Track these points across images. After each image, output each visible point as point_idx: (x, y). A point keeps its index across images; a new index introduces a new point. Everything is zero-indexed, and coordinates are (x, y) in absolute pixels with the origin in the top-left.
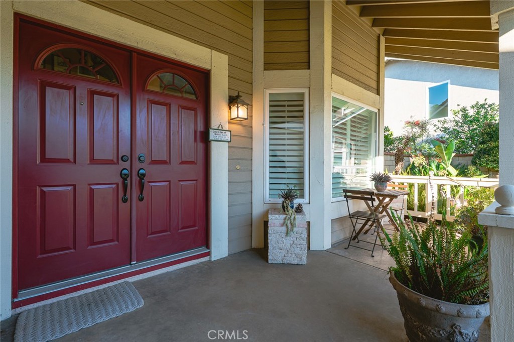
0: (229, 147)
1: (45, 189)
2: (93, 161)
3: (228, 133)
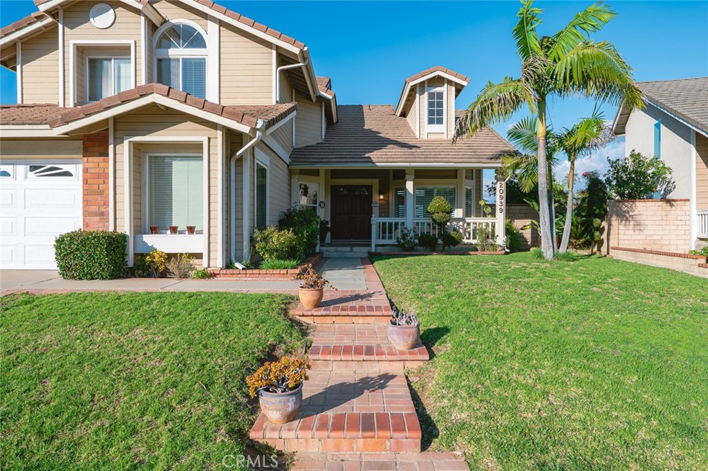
0: (379, 207)
3: (378, 204)
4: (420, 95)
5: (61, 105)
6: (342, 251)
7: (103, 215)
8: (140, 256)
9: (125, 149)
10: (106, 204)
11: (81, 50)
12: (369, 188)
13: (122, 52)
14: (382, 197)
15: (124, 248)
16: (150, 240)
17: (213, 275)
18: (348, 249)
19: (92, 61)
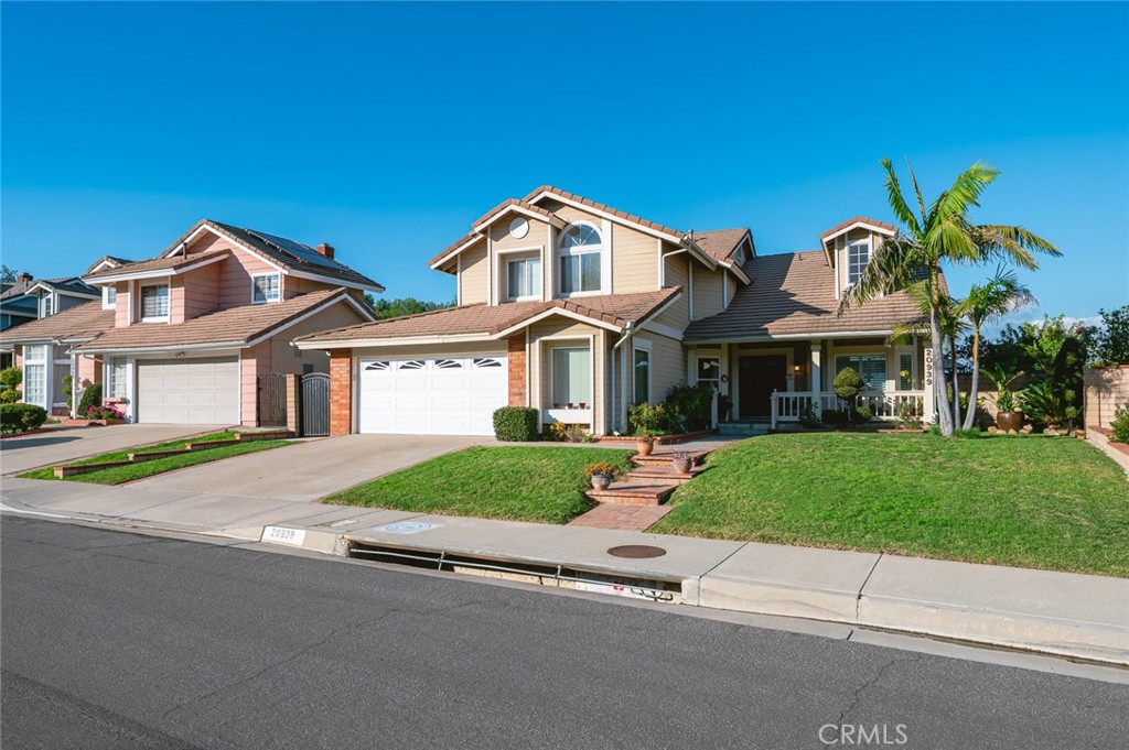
4: (839, 250)
5: (489, 304)
6: (741, 428)
7: (521, 395)
8: (546, 426)
9: (536, 346)
10: (524, 387)
11: (503, 257)
12: (783, 358)
13: (534, 254)
14: (797, 368)
15: (536, 419)
16: (553, 413)
17: (597, 440)
18: (747, 426)
19: (511, 264)
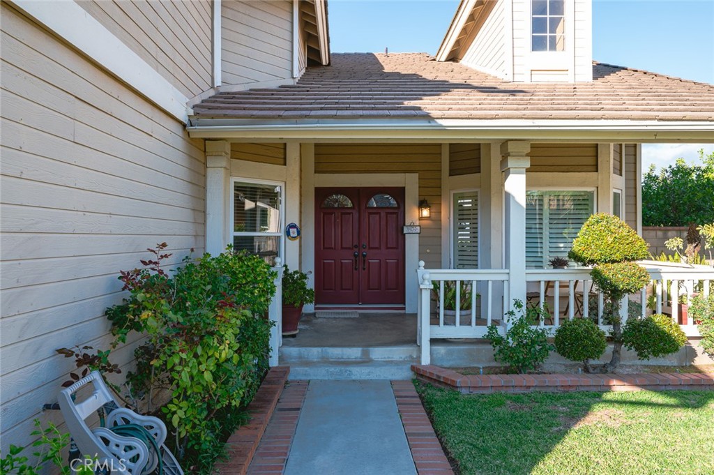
0: (419, 237)
1: (325, 261)
2: (342, 248)
3: (418, 228)
12: (399, 193)
14: (426, 213)
18: (357, 352)
